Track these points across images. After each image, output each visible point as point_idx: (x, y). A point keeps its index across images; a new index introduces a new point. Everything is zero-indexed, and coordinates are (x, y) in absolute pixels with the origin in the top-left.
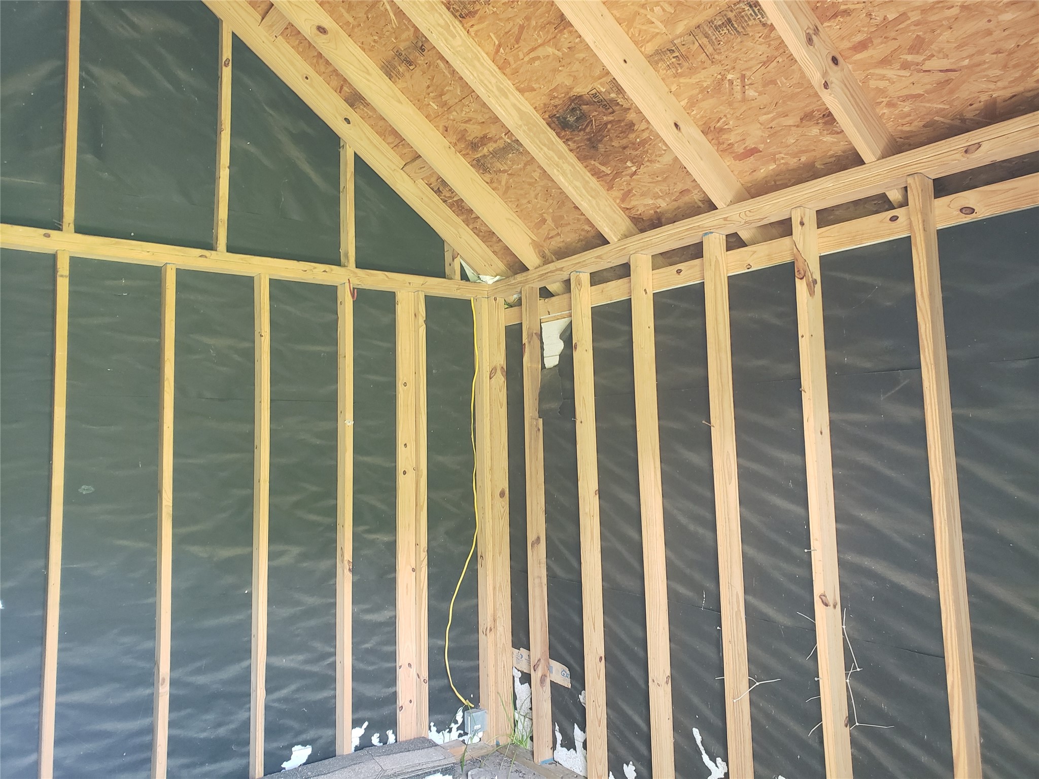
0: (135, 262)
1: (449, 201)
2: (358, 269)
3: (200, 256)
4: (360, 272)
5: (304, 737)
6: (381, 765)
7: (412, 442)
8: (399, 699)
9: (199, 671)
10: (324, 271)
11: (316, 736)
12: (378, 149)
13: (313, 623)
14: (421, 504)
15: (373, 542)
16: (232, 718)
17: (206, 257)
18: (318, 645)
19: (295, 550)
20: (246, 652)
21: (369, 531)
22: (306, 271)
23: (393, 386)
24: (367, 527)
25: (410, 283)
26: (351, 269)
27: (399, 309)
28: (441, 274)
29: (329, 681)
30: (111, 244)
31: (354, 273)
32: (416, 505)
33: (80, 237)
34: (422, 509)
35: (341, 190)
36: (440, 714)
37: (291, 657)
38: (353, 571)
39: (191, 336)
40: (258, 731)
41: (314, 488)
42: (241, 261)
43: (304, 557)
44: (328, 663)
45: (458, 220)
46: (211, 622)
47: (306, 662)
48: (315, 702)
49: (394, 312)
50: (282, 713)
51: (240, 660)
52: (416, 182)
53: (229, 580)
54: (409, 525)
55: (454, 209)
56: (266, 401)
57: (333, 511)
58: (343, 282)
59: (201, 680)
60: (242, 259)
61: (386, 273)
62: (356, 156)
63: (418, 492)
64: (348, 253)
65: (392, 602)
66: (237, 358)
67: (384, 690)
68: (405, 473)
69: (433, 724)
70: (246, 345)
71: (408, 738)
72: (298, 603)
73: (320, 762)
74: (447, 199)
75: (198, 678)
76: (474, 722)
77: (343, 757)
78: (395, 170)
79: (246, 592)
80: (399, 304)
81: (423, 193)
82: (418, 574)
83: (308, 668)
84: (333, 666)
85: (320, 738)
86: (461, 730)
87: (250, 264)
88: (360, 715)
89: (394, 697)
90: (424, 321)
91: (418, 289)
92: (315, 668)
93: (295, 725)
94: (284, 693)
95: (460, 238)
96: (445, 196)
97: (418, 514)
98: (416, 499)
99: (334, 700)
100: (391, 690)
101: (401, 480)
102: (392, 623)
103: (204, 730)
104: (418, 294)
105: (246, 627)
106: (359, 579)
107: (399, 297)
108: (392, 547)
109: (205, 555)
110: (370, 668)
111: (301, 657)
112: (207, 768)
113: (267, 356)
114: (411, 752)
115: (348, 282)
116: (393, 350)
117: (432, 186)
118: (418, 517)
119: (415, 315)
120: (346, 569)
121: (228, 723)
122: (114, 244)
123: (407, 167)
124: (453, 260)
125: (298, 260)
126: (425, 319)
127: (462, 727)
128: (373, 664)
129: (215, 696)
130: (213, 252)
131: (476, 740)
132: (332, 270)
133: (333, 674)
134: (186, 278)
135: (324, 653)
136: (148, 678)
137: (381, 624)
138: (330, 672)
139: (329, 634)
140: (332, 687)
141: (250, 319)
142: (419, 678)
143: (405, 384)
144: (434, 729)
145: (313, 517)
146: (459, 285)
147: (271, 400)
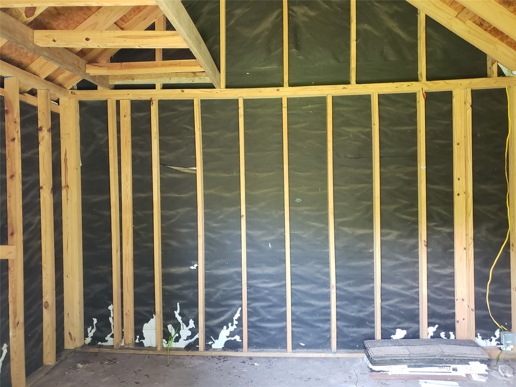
0: (314, 96)
1: (489, 29)
2: (428, 81)
3: (343, 88)
4: (429, 83)
5: (402, 325)
6: (442, 348)
7: (463, 178)
8: (456, 317)
9: (349, 285)
10: (408, 86)
11: (409, 326)
12: (440, 9)
13: (406, 270)
14: (469, 212)
15: (439, 232)
16: (366, 309)
17: (346, 88)
18: (409, 282)
19: (396, 233)
20: (371, 280)
21: (437, 226)
22: (397, 87)
23: (450, 145)
24: (436, 224)
25: (461, 84)
26: (423, 82)
27: (454, 100)
28: (484, 74)
29: (415, 300)
30: (303, 89)
31: (426, 84)
32: (466, 213)
33: (290, 88)
34: (469, 215)
35: (418, 38)
36: (484, 329)
37: (395, 286)
38: (427, 246)
39: (341, 128)
40: (378, 318)
41: (405, 202)
42: (363, 88)
43: (400, 236)
44: (415, 291)
45: (496, 40)
46: (354, 264)
47: (403, 289)
48: (407, 310)
49: (451, 102)
50: (391, 312)
51: (369, 283)
52: (466, 22)
53: (362, 245)
54: (461, 224)
55: (492, 33)
56: (377, 158)
57: (416, 214)
58: (419, 90)
59: (351, 289)
60: (364, 86)
61: (445, 81)
62: (426, 16)
63: (467, 206)
64: (422, 73)
65: (452, 264)
66: (362, 136)
67: (447, 311)
68: (458, 195)
69: (479, 334)
70: (368, 130)
71: (463, 338)
72: (397, 259)
73: (410, 339)
74: (487, 28)
75: (349, 288)
76: (506, 339)
77: (423, 340)
78: (451, 19)
79: (371, 251)
80: (454, 98)
81: (471, 28)
82: (467, 251)
83: (404, 292)
84: (417, 293)
85: (411, 327)
86: (498, 341)
87: (368, 88)
88: (433, 320)
89: (453, 316)
90: (471, 106)
91: (466, 87)
92: (407, 293)
93: (398, 319)
94: (391, 302)
95: (497, 50)
96: (485, 27)
97: (467, 218)
98: (466, 210)
99: (418, 310)
100: (452, 311)
101: (456, 198)
102: (452, 276)
103: (353, 312)
104: (467, 90)
105: (371, 268)
106: (432, 251)
107: (454, 93)
108: (451, 235)
109: (350, 232)
110: (439, 298)
111: (400, 286)
112: (355, 329)
113: (377, 134)
114: (461, 346)
115: (422, 89)
116: (450, 125)
117: (476, 22)
118: (467, 220)
119: (465, 103)
120: (423, 245)
121: (364, 311)
122: (304, 89)
123: (459, 15)
124: (492, 65)
125: (393, 82)
126: (471, 104)
127: (499, 340)
128: (440, 295)
129: (357, 298)
130: (349, 85)
131: (509, 349)
132: (412, 84)
133: (418, 298)
134: (337, 101)
135: (412, 286)
136: (327, 285)
137: (445, 276)
138: (416, 296)
139: (415, 277)
140: (417, 303)
141: (369, 117)
142: (469, 307)
143: (458, 144)
144: (480, 337)
145: (405, 217)
146: (497, 80)
147: (380, 157)
